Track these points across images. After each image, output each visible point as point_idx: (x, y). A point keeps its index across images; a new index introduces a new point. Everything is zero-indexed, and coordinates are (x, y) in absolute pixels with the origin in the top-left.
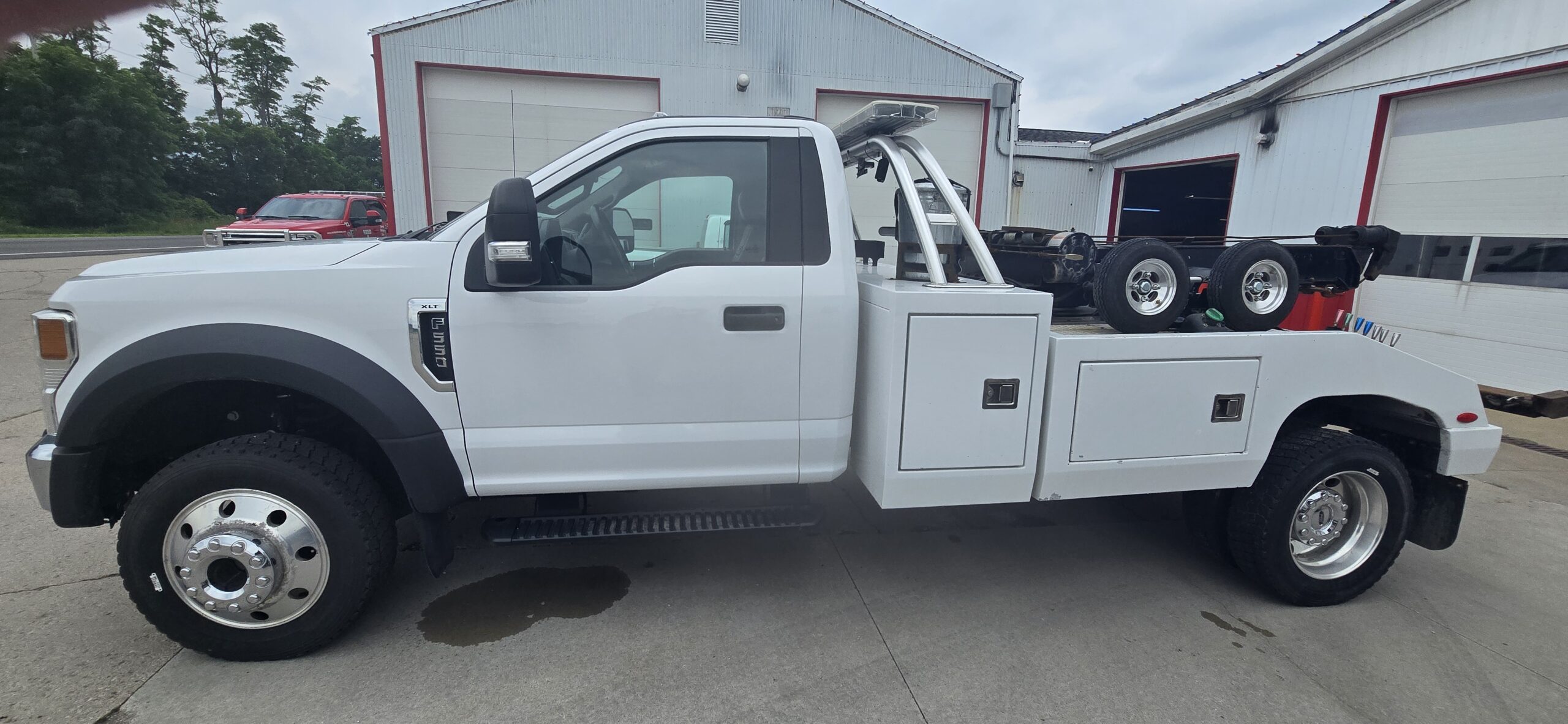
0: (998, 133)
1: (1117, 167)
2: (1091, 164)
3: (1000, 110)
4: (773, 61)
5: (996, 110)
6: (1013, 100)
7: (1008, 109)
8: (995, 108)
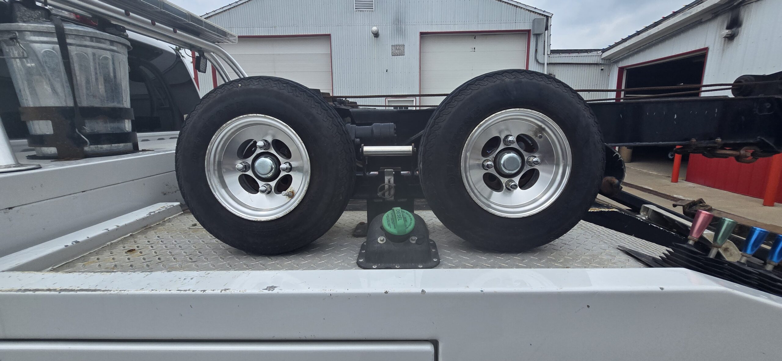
0: (536, 50)
1: (620, 66)
2: (603, 66)
3: (537, 35)
4: (394, 18)
5: (535, 36)
6: (547, 29)
7: (543, 35)
8: (534, 35)
